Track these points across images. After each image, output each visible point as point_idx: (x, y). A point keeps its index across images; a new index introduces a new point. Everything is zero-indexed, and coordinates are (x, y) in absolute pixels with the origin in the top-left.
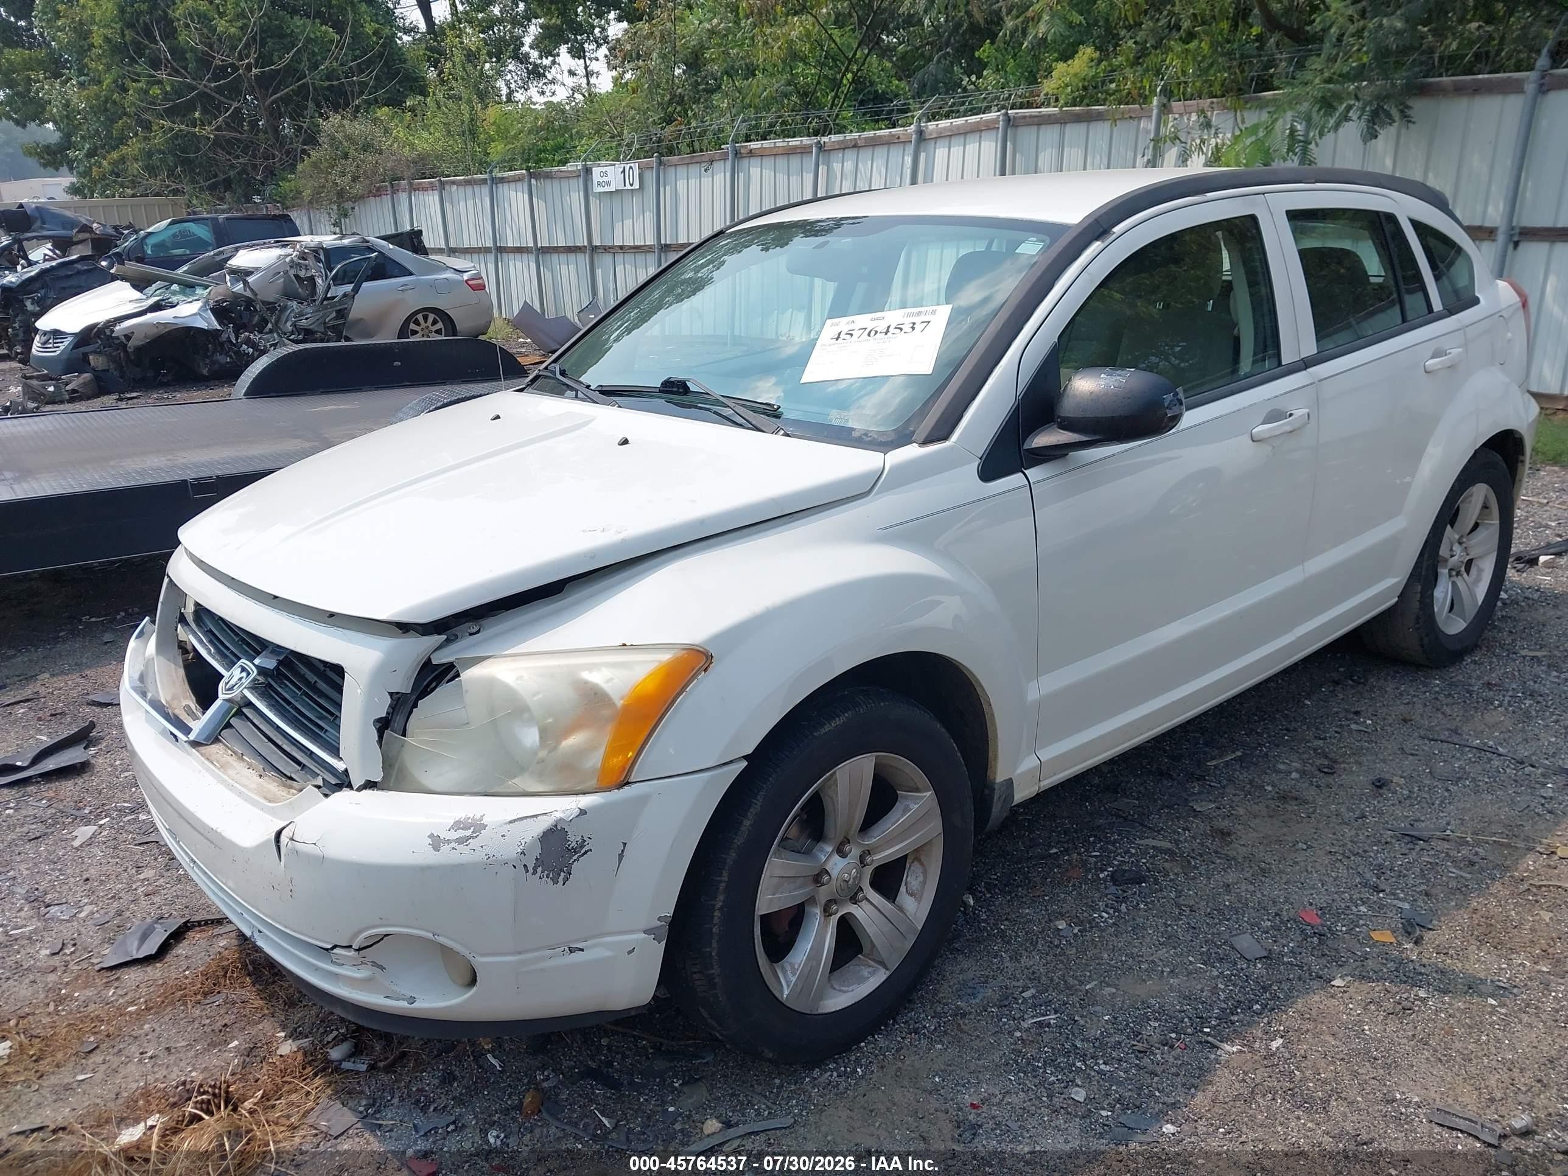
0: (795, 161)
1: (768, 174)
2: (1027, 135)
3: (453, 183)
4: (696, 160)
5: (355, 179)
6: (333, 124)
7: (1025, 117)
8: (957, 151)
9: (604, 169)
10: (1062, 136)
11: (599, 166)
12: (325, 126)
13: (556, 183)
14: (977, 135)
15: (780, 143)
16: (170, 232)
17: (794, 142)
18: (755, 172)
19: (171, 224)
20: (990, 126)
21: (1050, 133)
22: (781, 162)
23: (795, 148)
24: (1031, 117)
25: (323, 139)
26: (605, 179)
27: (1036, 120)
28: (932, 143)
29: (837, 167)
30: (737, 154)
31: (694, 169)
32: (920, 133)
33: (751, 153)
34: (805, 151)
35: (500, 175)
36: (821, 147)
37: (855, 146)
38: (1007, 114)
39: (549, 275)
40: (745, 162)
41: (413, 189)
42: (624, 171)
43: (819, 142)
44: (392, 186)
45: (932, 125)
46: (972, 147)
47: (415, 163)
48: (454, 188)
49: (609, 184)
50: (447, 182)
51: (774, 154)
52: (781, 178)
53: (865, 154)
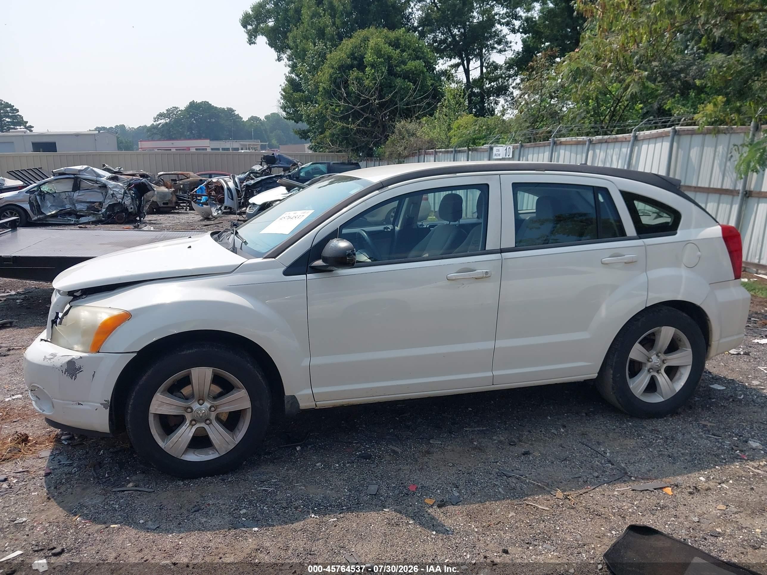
0: (580, 147)
1: (568, 153)
2: (686, 140)
3: (440, 152)
4: (537, 145)
5: (405, 148)
6: (401, 125)
7: (684, 131)
8: (652, 146)
9: (498, 148)
10: (704, 140)
11: (497, 146)
12: (398, 125)
13: (479, 154)
14: (661, 138)
15: (574, 139)
16: (311, 168)
17: (580, 138)
18: (562, 152)
19: (312, 164)
20: (666, 135)
21: (698, 139)
22: (574, 148)
23: (580, 141)
24: (688, 130)
25: (396, 131)
26: (498, 153)
27: (690, 132)
28: (641, 142)
29: (598, 151)
30: (555, 143)
31: (536, 149)
32: (636, 137)
33: (561, 143)
34: (583, 143)
35: (458, 149)
36: (590, 142)
37: (606, 142)
38: (674, 129)
39: (471, 195)
40: (558, 147)
41: (426, 153)
42: (506, 149)
43: (590, 139)
44: (419, 152)
45: (642, 133)
46: (658, 145)
47: (429, 142)
48: (441, 154)
49: (499, 155)
50: (438, 151)
51: (570, 144)
52: (573, 155)
53: (611, 145)
